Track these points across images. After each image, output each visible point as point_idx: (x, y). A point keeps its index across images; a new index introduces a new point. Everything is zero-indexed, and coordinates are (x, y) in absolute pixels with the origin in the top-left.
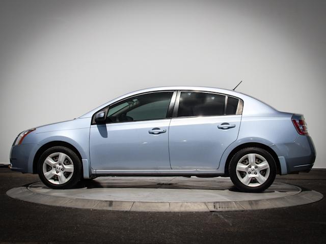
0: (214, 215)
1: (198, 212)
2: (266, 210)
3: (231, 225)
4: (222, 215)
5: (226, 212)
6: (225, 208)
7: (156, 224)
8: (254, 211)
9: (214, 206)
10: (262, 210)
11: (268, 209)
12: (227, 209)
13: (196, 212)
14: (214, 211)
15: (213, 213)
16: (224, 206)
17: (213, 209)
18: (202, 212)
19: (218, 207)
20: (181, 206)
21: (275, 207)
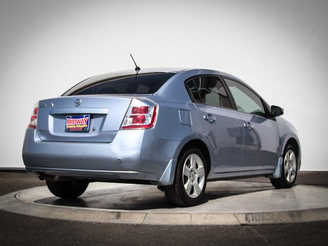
0: (246, 229)
1: (226, 226)
2: (311, 223)
3: (267, 241)
4: (256, 229)
5: (261, 225)
6: (259, 220)
7: (174, 241)
8: (296, 224)
9: (246, 218)
10: (306, 223)
11: (314, 222)
12: (261, 222)
13: (223, 226)
14: (246, 225)
15: (245, 227)
16: (258, 218)
17: (245, 222)
18: (231, 226)
19: (251, 219)
20: (205, 218)
21: (322, 219)
